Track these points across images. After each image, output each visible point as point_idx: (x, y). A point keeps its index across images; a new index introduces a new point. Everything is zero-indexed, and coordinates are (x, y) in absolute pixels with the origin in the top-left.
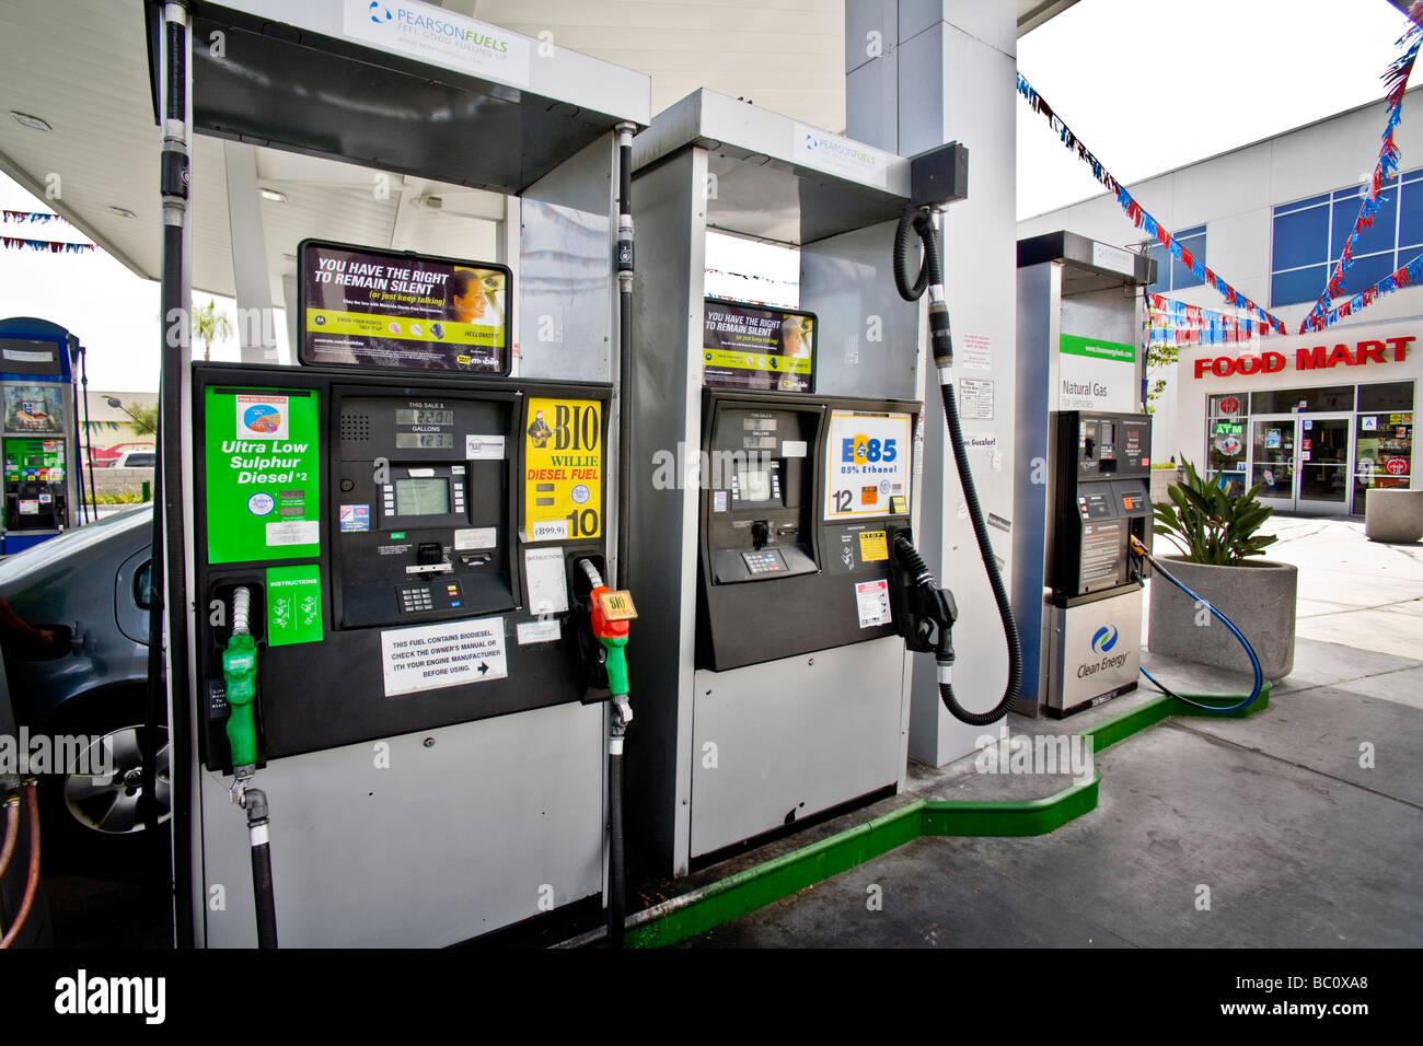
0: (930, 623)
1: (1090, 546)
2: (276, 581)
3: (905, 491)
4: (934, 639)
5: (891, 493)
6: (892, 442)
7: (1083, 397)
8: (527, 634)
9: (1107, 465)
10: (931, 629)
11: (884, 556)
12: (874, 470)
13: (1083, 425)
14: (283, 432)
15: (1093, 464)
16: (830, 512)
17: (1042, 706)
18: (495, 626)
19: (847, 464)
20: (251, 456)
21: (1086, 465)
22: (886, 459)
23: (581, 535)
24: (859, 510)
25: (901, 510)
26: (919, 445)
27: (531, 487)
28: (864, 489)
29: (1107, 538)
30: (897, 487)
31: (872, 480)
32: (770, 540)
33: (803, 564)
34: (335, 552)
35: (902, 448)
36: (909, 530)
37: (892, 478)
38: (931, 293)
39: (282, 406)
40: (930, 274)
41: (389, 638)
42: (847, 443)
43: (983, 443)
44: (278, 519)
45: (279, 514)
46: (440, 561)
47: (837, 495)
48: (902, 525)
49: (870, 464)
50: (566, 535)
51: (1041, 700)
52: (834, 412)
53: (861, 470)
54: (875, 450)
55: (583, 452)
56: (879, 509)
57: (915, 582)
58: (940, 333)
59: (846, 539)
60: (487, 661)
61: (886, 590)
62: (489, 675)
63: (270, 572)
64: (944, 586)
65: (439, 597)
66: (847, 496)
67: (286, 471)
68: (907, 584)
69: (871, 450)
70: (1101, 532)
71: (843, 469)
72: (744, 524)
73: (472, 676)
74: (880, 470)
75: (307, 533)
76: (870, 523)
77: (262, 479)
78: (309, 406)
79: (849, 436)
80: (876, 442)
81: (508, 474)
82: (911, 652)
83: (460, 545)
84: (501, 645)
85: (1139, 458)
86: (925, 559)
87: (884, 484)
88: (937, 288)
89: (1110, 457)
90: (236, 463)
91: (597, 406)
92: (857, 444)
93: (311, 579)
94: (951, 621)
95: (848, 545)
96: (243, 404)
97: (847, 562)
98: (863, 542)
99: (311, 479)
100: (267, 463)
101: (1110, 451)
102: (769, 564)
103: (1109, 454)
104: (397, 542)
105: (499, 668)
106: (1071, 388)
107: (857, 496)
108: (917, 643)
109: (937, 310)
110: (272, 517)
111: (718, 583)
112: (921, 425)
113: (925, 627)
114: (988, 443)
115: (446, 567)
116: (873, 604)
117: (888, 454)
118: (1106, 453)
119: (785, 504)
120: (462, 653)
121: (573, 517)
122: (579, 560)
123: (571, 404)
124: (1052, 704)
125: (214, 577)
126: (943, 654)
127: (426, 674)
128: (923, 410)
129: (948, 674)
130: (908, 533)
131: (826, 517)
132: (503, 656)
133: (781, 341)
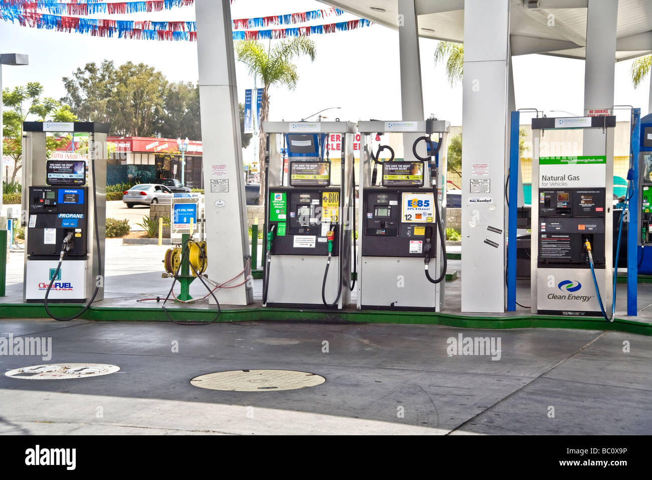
2: (280, 225)
3: (433, 216)
5: (427, 216)
7: (559, 181)
8: (320, 240)
9: (563, 211)
11: (424, 234)
12: (420, 209)
13: (542, 194)
14: (281, 199)
15: (551, 209)
16: (403, 220)
18: (314, 237)
19: (409, 207)
20: (276, 203)
23: (333, 221)
24: (414, 220)
27: (323, 210)
28: (416, 214)
29: (559, 241)
30: (430, 215)
31: (419, 212)
32: (385, 227)
34: (289, 220)
35: (432, 203)
37: (428, 212)
39: (281, 195)
41: (295, 237)
43: (484, 201)
44: (280, 214)
45: (281, 213)
47: (406, 216)
48: (432, 226)
50: (330, 221)
52: (404, 193)
53: (415, 209)
55: (335, 203)
56: (422, 221)
59: (409, 228)
60: (312, 244)
61: (421, 244)
62: (311, 247)
63: (279, 223)
65: (305, 231)
66: (410, 216)
67: (280, 206)
69: (419, 203)
70: (554, 238)
71: (408, 209)
72: (377, 222)
73: (308, 246)
74: (423, 209)
75: (284, 217)
76: (419, 224)
77: (278, 207)
78: (285, 195)
79: (410, 199)
84: (315, 241)
85: (593, 207)
87: (425, 214)
89: (566, 207)
90: (274, 204)
91: (338, 193)
93: (284, 225)
95: (409, 230)
96: (276, 194)
97: (408, 234)
98: (415, 230)
99: (285, 207)
100: (278, 205)
102: (382, 232)
103: (564, 205)
105: (314, 246)
106: (549, 178)
107: (414, 216)
110: (279, 214)
114: (487, 201)
115: (308, 226)
116: (416, 247)
118: (562, 205)
119: (391, 217)
120: (307, 241)
121: (332, 217)
122: (333, 226)
123: (332, 193)
127: (302, 244)
129: (427, 267)
130: (434, 229)
131: (402, 222)
132: (315, 243)
133: (411, 170)
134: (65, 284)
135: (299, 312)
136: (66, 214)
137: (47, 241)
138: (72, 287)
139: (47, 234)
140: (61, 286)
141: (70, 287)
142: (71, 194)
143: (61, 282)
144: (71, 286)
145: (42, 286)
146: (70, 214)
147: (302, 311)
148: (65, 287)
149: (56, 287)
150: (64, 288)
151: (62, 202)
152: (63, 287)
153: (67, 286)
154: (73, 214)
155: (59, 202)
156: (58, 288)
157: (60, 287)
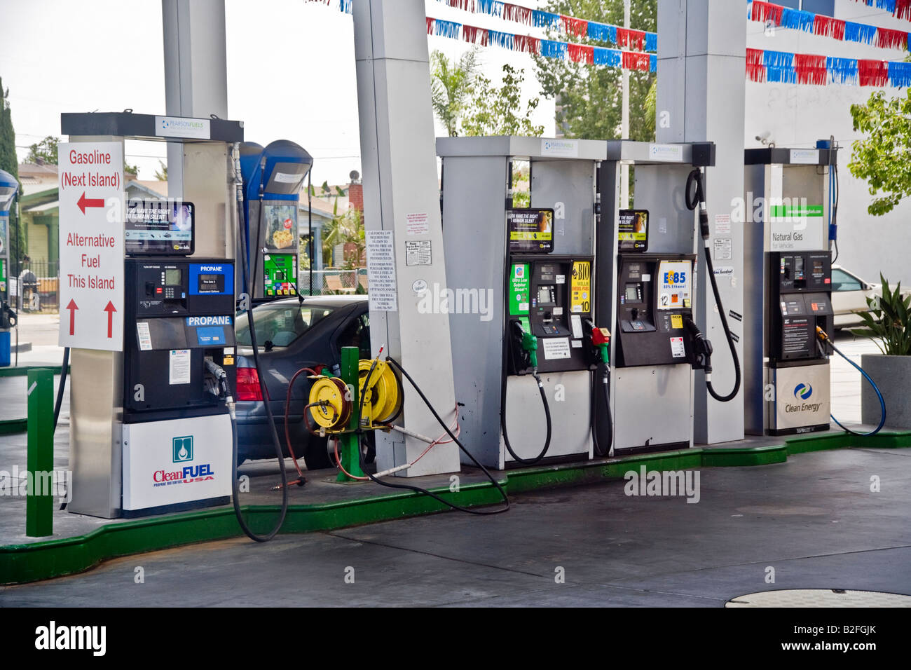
0: (702, 356)
1: (788, 331)
2: (522, 320)
3: (689, 296)
4: (703, 363)
5: (683, 298)
6: (684, 274)
7: (786, 242)
8: (574, 344)
9: (800, 284)
10: (702, 358)
11: (681, 326)
12: (676, 287)
13: (783, 261)
14: (523, 276)
15: (790, 283)
16: (660, 306)
17: (766, 430)
18: (566, 340)
19: (666, 284)
20: (517, 283)
21: (786, 283)
22: (682, 282)
23: (585, 311)
24: (671, 305)
25: (688, 305)
26: (695, 274)
27: (573, 292)
28: (672, 295)
29: (799, 327)
30: (686, 295)
31: (676, 291)
32: (638, 317)
33: (650, 328)
34: (532, 313)
35: (688, 276)
36: (692, 315)
37: (684, 291)
38: (700, 205)
39: (523, 268)
40: (700, 196)
41: (544, 341)
42: (666, 274)
43: (726, 272)
44: (522, 302)
45: (522, 300)
46: (549, 318)
47: (662, 298)
48: (688, 312)
49: (675, 284)
50: (581, 311)
51: (765, 426)
52: (662, 262)
53: (671, 286)
54: (678, 278)
55: (585, 281)
56: (679, 305)
57: (695, 338)
58: (704, 224)
59: (666, 318)
60: (566, 352)
61: (682, 342)
62: (566, 357)
63: (521, 318)
64: (708, 339)
65: (552, 330)
66: (666, 299)
67: (523, 287)
68: (691, 339)
69: (675, 278)
70: (795, 323)
71: (665, 286)
72: (629, 309)
73: (563, 356)
74: (679, 287)
75: (526, 307)
76: (674, 311)
77: (519, 290)
78: (527, 268)
79: (666, 272)
80: (677, 274)
81: (566, 288)
82: (694, 370)
83: (554, 313)
84: (568, 347)
85: (823, 279)
86: (698, 327)
87: (681, 293)
88: (703, 204)
89: (801, 278)
90: (515, 285)
91: (590, 263)
92: (669, 275)
93: (528, 320)
94: (710, 353)
95: (667, 320)
96: (516, 267)
97: (667, 328)
98: (672, 319)
99: (527, 289)
100: (519, 285)
101: (801, 274)
102: (639, 326)
103: (800, 276)
104: (541, 311)
105: (569, 354)
106: (778, 238)
107: (670, 298)
108: (696, 366)
109: (703, 214)
111: (624, 332)
112: (696, 265)
113: (700, 358)
114: (729, 272)
115: (551, 320)
116: (677, 347)
117: (682, 279)
118: (799, 276)
119: (643, 301)
120: (559, 348)
121: (583, 304)
122: (585, 319)
123: (582, 263)
124: (772, 427)
125: (511, 319)
126: (707, 369)
127: (553, 354)
128: (697, 258)
129: (709, 377)
130: (691, 316)
131: (658, 308)
132: (569, 351)
133: (634, 226)
134: (201, 466)
135: (554, 471)
136: (200, 316)
137: (174, 378)
138: (213, 473)
139: (174, 361)
140: (194, 473)
141: (209, 473)
142: (212, 273)
143: (194, 464)
144: (211, 471)
145: (159, 477)
146: (206, 316)
147: (557, 469)
148: (201, 474)
149: (185, 477)
150: (198, 476)
151: (197, 293)
152: (196, 475)
153: (203, 471)
154: (212, 316)
155: (190, 293)
156: (188, 477)
157: (192, 475)
